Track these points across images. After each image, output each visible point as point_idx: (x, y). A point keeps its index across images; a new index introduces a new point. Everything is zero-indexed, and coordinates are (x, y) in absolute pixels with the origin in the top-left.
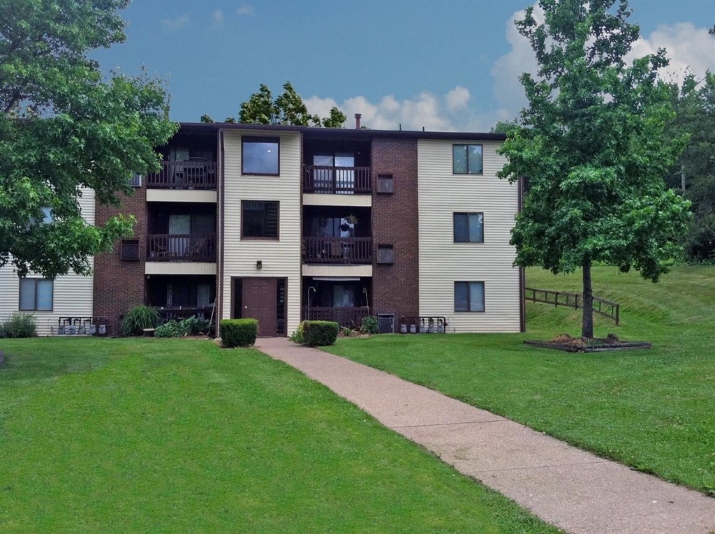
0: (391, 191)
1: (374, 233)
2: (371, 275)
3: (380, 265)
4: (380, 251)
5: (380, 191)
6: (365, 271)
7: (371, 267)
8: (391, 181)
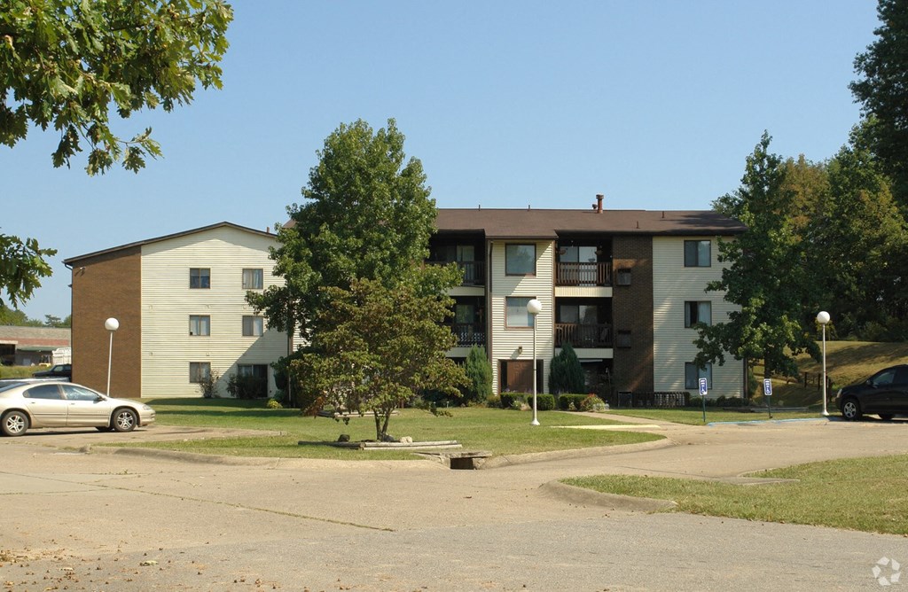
0: (629, 284)
1: (615, 321)
2: (611, 357)
3: (620, 348)
4: (620, 336)
5: (620, 284)
6: (607, 353)
7: (612, 350)
8: (629, 274)
